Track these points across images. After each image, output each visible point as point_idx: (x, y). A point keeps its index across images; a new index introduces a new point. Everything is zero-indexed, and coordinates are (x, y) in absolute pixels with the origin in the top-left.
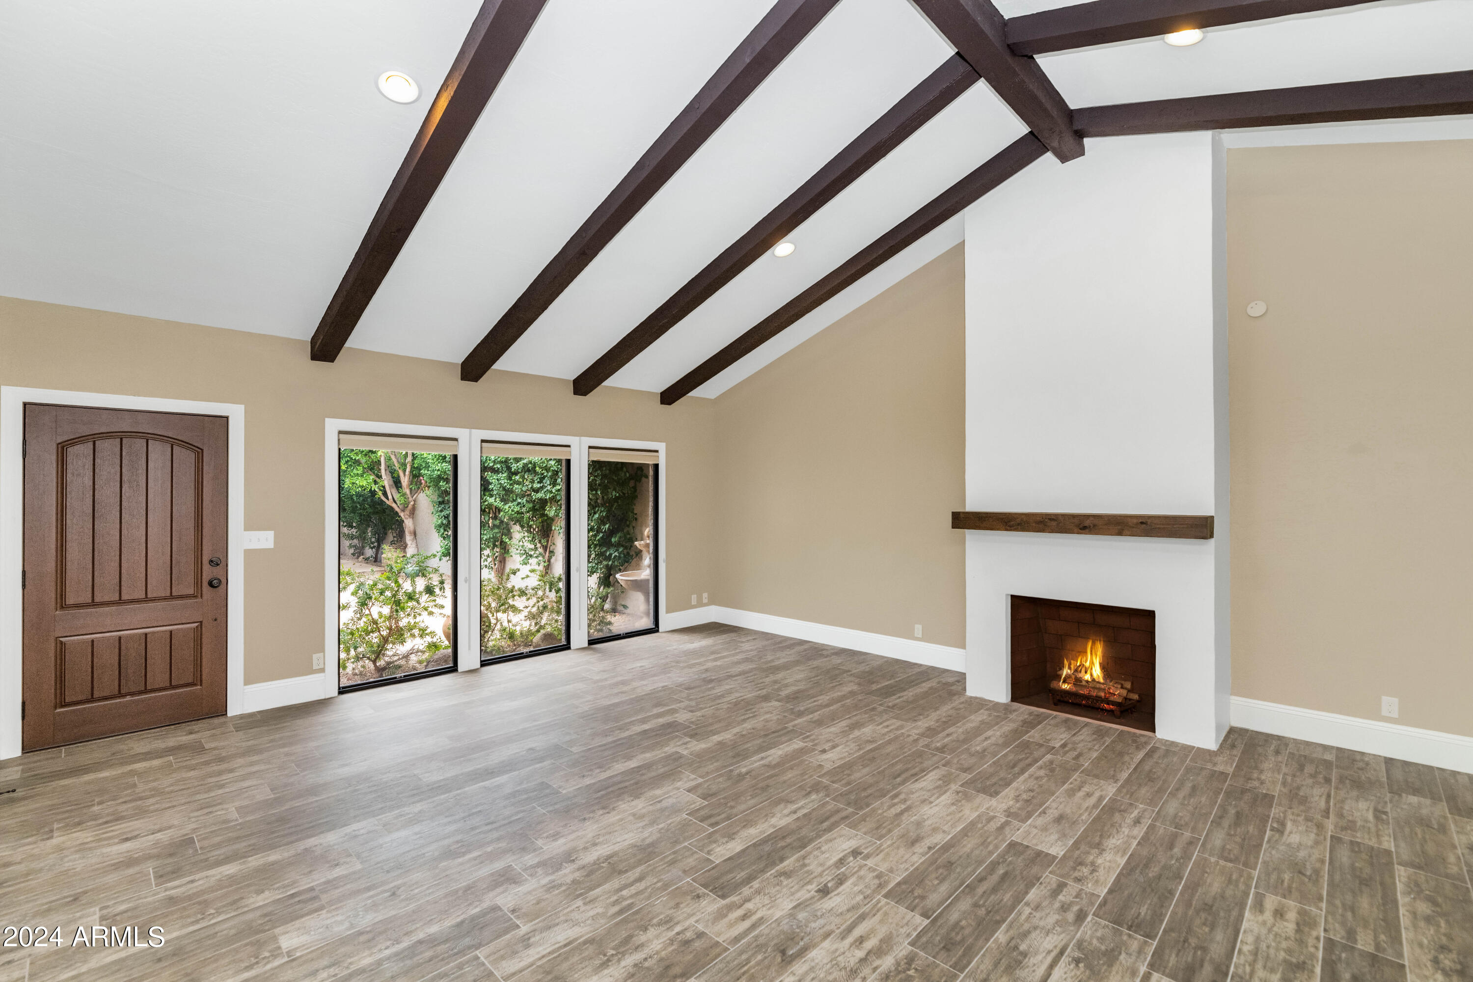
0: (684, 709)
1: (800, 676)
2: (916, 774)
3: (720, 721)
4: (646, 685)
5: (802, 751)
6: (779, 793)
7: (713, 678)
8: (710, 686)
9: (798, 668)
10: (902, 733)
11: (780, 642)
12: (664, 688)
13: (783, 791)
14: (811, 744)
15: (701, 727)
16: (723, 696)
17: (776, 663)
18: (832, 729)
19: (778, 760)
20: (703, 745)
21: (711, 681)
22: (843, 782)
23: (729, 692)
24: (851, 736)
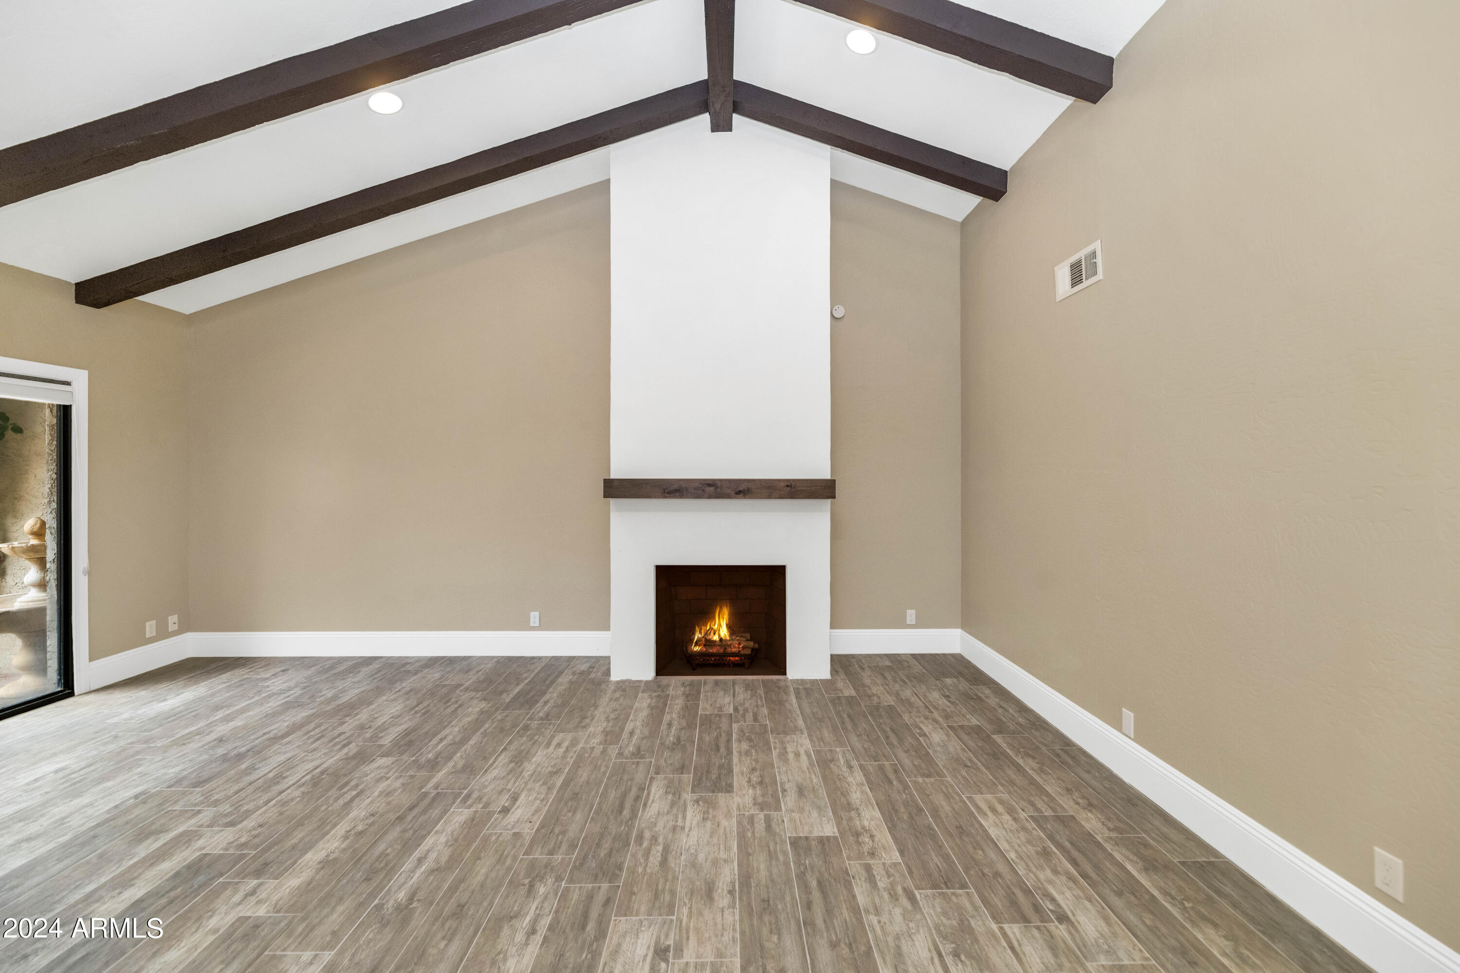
0: (210, 826)
1: (396, 708)
2: (638, 798)
3: (300, 823)
4: (90, 805)
5: (474, 825)
6: (487, 911)
7: (243, 749)
8: (243, 766)
9: (384, 698)
10: (582, 748)
11: (332, 667)
12: (142, 798)
13: (491, 904)
14: (481, 806)
15: (269, 848)
16: (279, 778)
17: (345, 699)
18: (494, 773)
19: (447, 852)
20: (294, 882)
21: (240, 757)
22: (564, 847)
23: (289, 765)
24: (526, 774)
